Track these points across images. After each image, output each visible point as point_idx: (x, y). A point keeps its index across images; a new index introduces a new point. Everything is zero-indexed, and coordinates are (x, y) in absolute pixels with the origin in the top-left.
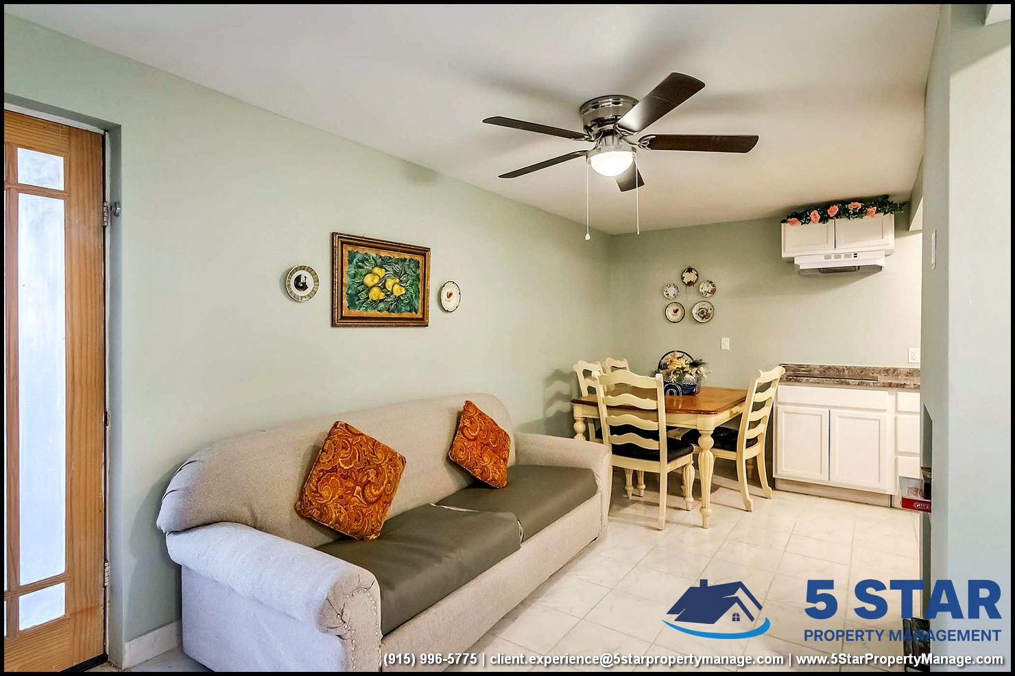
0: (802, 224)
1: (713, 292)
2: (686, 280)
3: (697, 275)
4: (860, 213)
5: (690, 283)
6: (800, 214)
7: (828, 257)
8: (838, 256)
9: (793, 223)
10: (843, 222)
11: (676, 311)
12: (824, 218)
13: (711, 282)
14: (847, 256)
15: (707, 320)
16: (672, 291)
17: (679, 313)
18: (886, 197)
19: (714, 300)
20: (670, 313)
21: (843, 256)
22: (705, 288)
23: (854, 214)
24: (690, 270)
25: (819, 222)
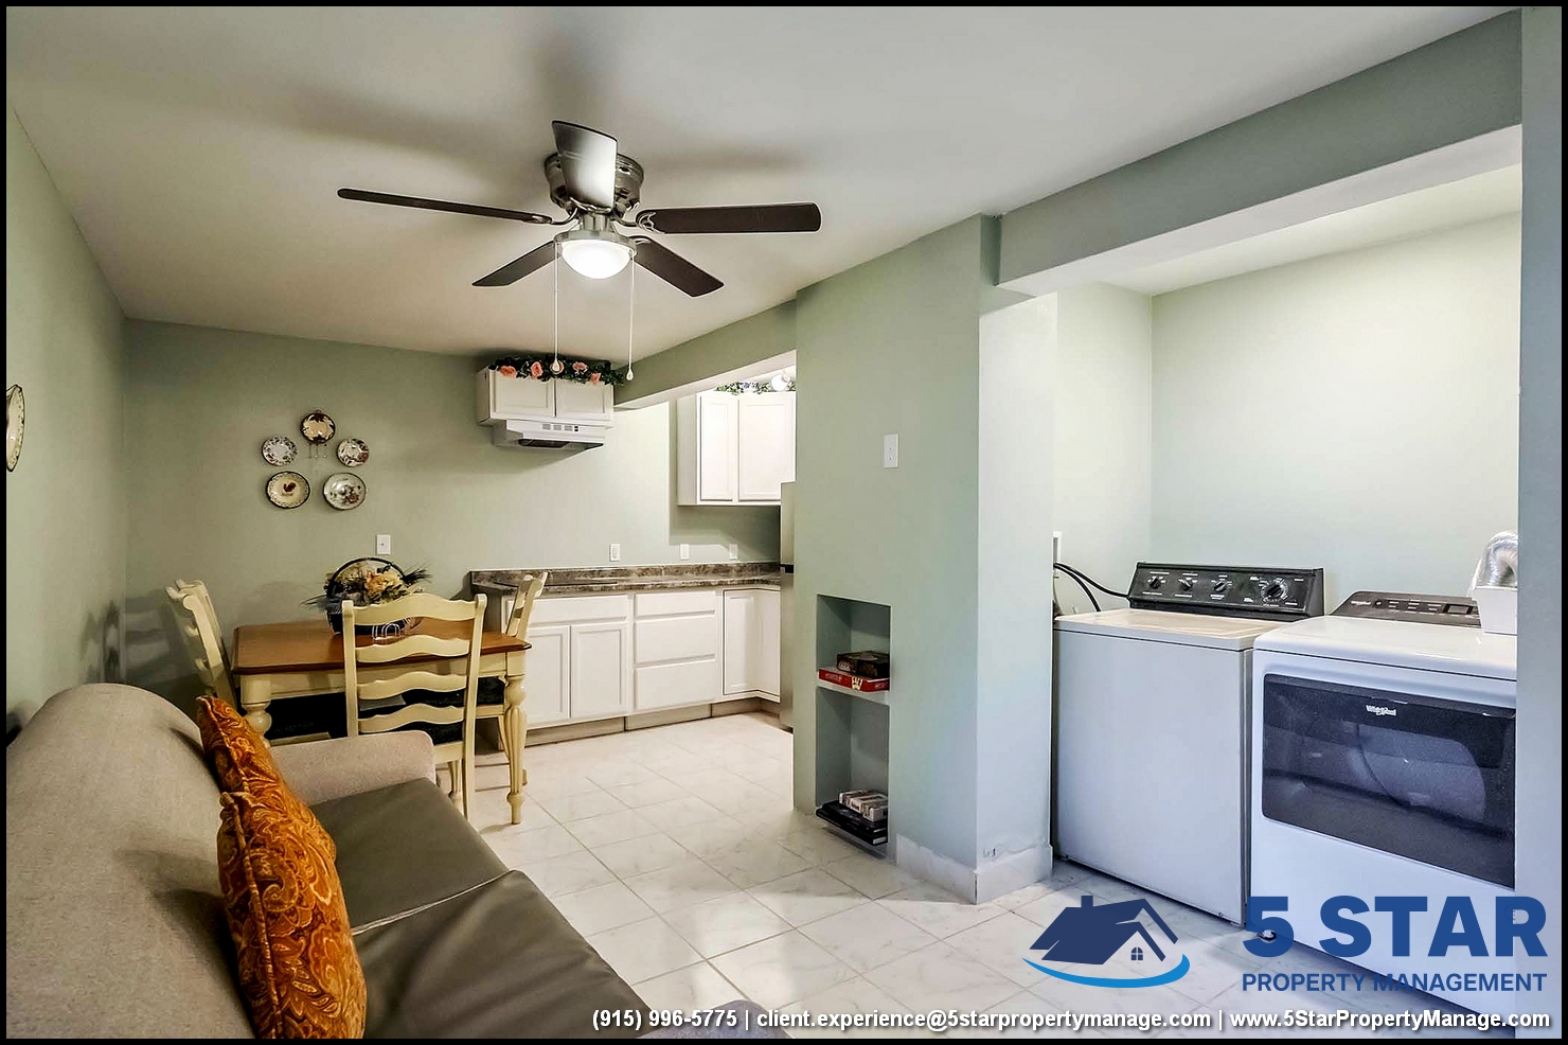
0: (519, 376)
1: (363, 458)
2: (311, 434)
3: (333, 427)
4: (584, 377)
5: (318, 440)
6: (517, 361)
7: (547, 426)
8: (557, 427)
9: (508, 372)
10: (564, 385)
11: (289, 488)
12: (547, 375)
13: (360, 442)
14: (568, 427)
15: (352, 505)
16: (279, 451)
17: (297, 491)
18: (608, 363)
19: (363, 471)
20: (276, 492)
21: (563, 427)
22: (349, 450)
23: (579, 376)
24: (319, 417)
25: (539, 378)
